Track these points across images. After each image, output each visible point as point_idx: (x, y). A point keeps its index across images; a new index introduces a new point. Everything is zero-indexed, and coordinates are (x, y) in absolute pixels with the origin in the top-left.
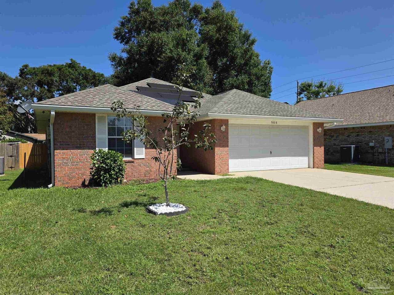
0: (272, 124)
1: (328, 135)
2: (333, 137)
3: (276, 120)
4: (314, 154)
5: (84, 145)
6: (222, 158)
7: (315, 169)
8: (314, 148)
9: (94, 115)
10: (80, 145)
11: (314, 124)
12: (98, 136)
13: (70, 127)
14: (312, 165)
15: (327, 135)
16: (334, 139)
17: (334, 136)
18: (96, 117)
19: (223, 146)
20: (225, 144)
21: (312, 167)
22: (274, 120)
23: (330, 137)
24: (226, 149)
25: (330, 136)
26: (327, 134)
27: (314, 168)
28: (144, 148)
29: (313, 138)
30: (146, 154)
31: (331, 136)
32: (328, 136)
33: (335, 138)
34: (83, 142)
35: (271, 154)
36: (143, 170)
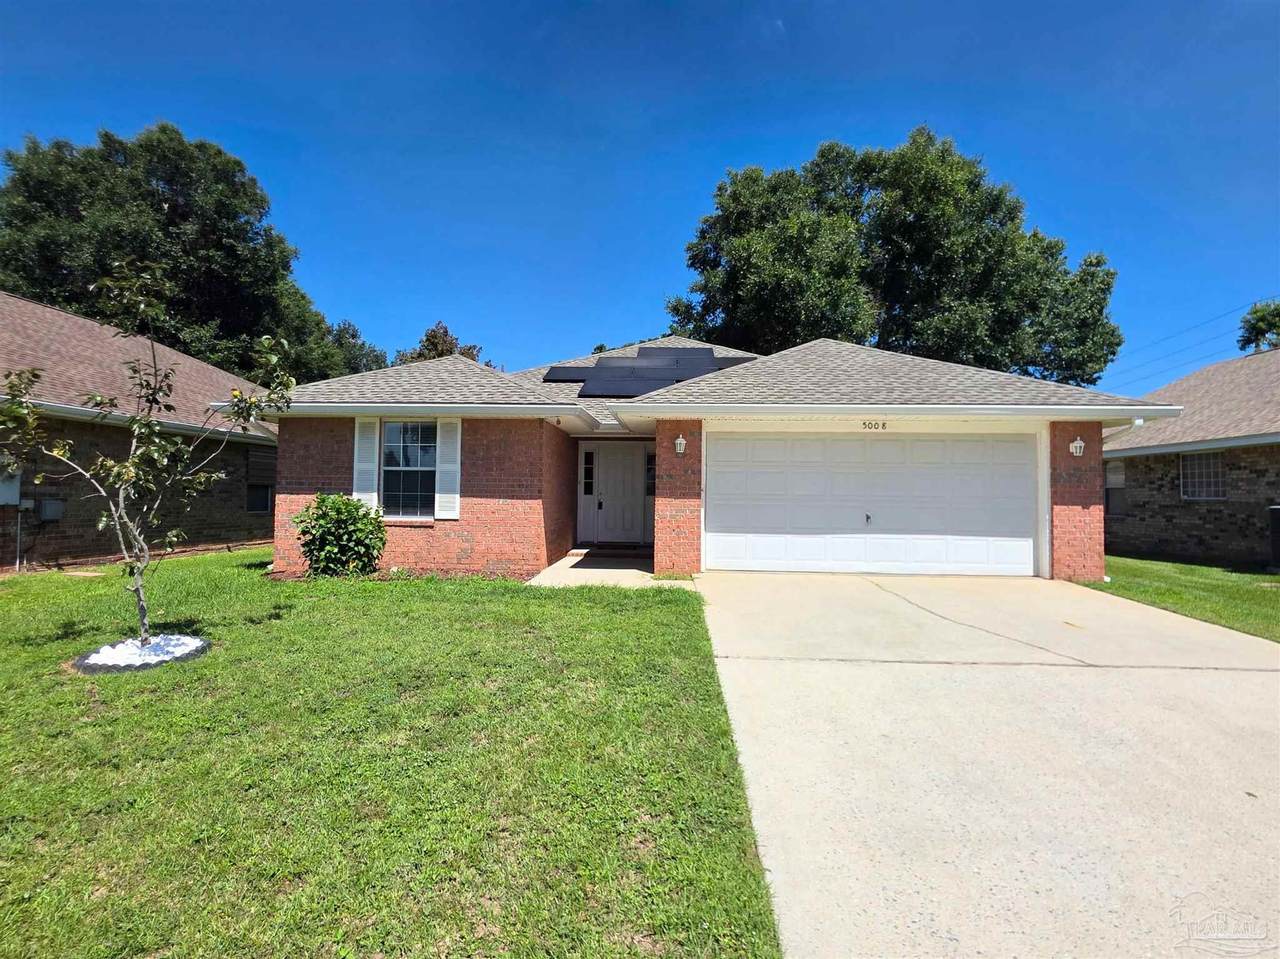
0: (867, 430)
1: (1245, 468)
2: (1264, 476)
3: (880, 418)
4: (1052, 532)
5: (330, 484)
6: (678, 527)
7: (1055, 583)
8: (1052, 509)
9: (352, 420)
10: (323, 484)
11: (1055, 426)
12: (358, 466)
13: (306, 447)
14: (1046, 568)
15: (1240, 468)
16: (1268, 483)
17: (1267, 470)
18: (357, 425)
19: (684, 496)
20: (691, 488)
21: (1048, 575)
22: (875, 417)
23: (1254, 475)
24: (692, 502)
25: (1251, 472)
26: (1243, 464)
27: (1052, 578)
28: (458, 496)
29: (1052, 475)
30: (462, 508)
31: (1256, 471)
32: (1247, 471)
33: (1273, 479)
34: (330, 479)
35: (868, 523)
36: (456, 546)
